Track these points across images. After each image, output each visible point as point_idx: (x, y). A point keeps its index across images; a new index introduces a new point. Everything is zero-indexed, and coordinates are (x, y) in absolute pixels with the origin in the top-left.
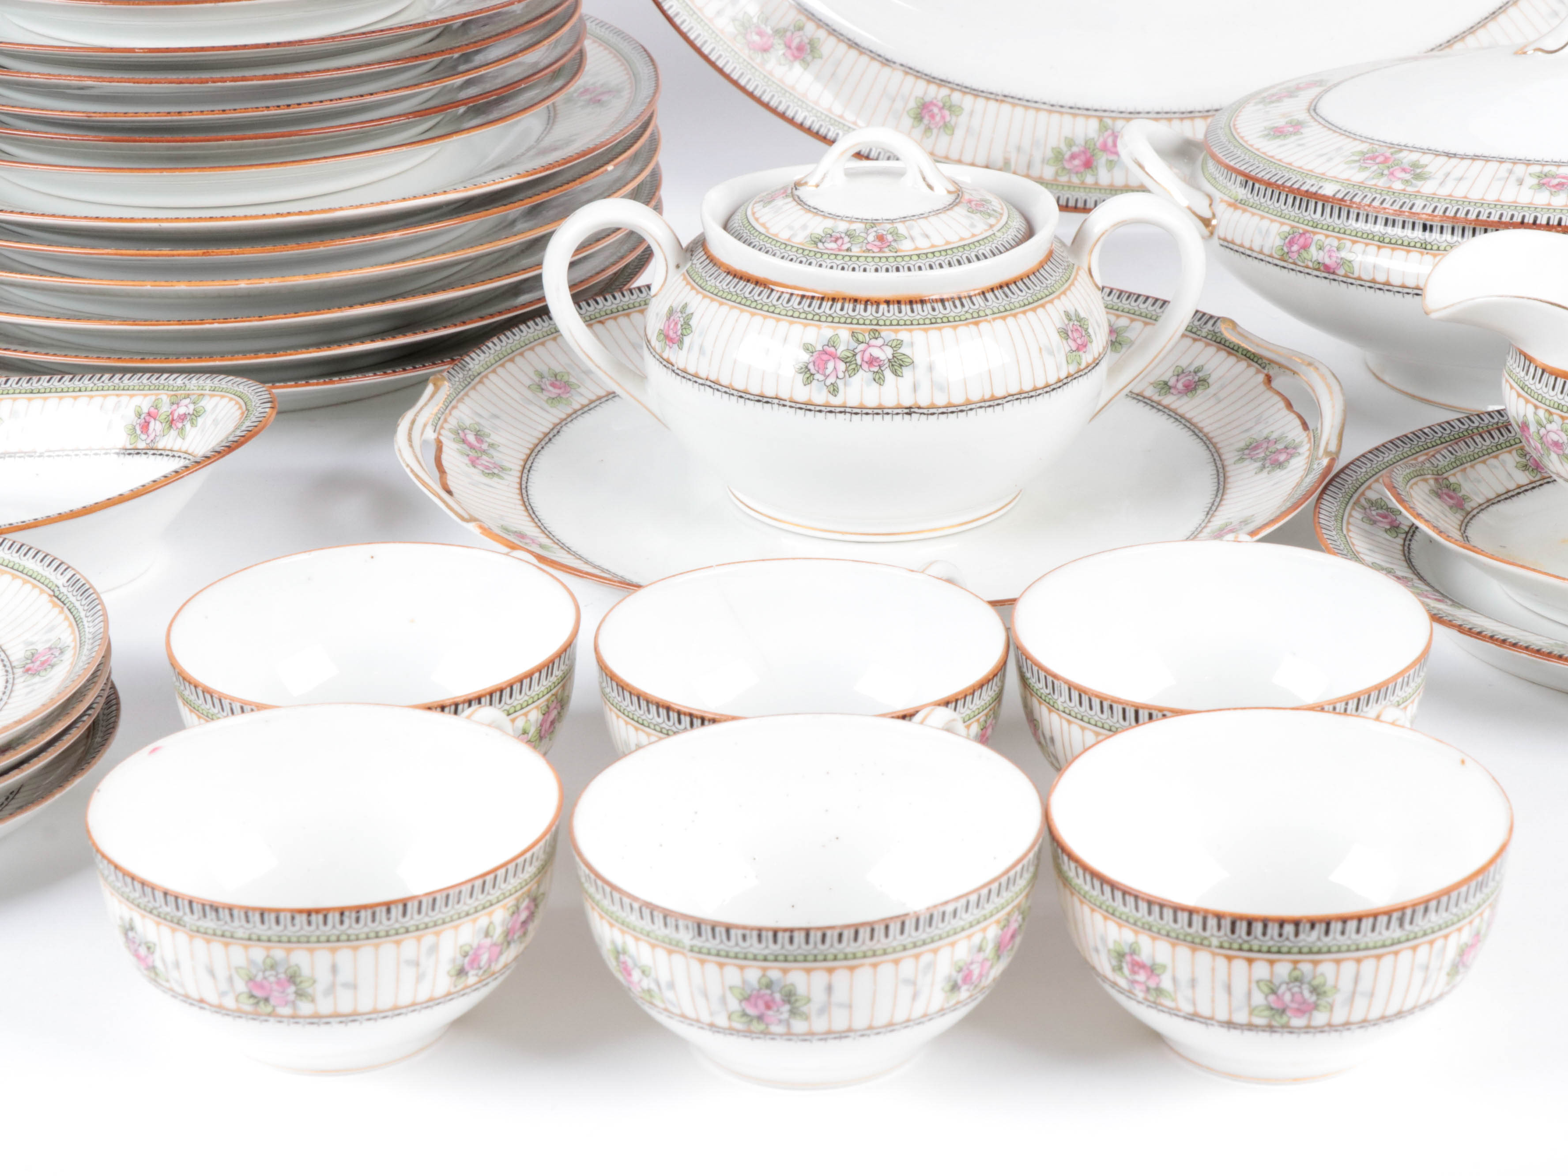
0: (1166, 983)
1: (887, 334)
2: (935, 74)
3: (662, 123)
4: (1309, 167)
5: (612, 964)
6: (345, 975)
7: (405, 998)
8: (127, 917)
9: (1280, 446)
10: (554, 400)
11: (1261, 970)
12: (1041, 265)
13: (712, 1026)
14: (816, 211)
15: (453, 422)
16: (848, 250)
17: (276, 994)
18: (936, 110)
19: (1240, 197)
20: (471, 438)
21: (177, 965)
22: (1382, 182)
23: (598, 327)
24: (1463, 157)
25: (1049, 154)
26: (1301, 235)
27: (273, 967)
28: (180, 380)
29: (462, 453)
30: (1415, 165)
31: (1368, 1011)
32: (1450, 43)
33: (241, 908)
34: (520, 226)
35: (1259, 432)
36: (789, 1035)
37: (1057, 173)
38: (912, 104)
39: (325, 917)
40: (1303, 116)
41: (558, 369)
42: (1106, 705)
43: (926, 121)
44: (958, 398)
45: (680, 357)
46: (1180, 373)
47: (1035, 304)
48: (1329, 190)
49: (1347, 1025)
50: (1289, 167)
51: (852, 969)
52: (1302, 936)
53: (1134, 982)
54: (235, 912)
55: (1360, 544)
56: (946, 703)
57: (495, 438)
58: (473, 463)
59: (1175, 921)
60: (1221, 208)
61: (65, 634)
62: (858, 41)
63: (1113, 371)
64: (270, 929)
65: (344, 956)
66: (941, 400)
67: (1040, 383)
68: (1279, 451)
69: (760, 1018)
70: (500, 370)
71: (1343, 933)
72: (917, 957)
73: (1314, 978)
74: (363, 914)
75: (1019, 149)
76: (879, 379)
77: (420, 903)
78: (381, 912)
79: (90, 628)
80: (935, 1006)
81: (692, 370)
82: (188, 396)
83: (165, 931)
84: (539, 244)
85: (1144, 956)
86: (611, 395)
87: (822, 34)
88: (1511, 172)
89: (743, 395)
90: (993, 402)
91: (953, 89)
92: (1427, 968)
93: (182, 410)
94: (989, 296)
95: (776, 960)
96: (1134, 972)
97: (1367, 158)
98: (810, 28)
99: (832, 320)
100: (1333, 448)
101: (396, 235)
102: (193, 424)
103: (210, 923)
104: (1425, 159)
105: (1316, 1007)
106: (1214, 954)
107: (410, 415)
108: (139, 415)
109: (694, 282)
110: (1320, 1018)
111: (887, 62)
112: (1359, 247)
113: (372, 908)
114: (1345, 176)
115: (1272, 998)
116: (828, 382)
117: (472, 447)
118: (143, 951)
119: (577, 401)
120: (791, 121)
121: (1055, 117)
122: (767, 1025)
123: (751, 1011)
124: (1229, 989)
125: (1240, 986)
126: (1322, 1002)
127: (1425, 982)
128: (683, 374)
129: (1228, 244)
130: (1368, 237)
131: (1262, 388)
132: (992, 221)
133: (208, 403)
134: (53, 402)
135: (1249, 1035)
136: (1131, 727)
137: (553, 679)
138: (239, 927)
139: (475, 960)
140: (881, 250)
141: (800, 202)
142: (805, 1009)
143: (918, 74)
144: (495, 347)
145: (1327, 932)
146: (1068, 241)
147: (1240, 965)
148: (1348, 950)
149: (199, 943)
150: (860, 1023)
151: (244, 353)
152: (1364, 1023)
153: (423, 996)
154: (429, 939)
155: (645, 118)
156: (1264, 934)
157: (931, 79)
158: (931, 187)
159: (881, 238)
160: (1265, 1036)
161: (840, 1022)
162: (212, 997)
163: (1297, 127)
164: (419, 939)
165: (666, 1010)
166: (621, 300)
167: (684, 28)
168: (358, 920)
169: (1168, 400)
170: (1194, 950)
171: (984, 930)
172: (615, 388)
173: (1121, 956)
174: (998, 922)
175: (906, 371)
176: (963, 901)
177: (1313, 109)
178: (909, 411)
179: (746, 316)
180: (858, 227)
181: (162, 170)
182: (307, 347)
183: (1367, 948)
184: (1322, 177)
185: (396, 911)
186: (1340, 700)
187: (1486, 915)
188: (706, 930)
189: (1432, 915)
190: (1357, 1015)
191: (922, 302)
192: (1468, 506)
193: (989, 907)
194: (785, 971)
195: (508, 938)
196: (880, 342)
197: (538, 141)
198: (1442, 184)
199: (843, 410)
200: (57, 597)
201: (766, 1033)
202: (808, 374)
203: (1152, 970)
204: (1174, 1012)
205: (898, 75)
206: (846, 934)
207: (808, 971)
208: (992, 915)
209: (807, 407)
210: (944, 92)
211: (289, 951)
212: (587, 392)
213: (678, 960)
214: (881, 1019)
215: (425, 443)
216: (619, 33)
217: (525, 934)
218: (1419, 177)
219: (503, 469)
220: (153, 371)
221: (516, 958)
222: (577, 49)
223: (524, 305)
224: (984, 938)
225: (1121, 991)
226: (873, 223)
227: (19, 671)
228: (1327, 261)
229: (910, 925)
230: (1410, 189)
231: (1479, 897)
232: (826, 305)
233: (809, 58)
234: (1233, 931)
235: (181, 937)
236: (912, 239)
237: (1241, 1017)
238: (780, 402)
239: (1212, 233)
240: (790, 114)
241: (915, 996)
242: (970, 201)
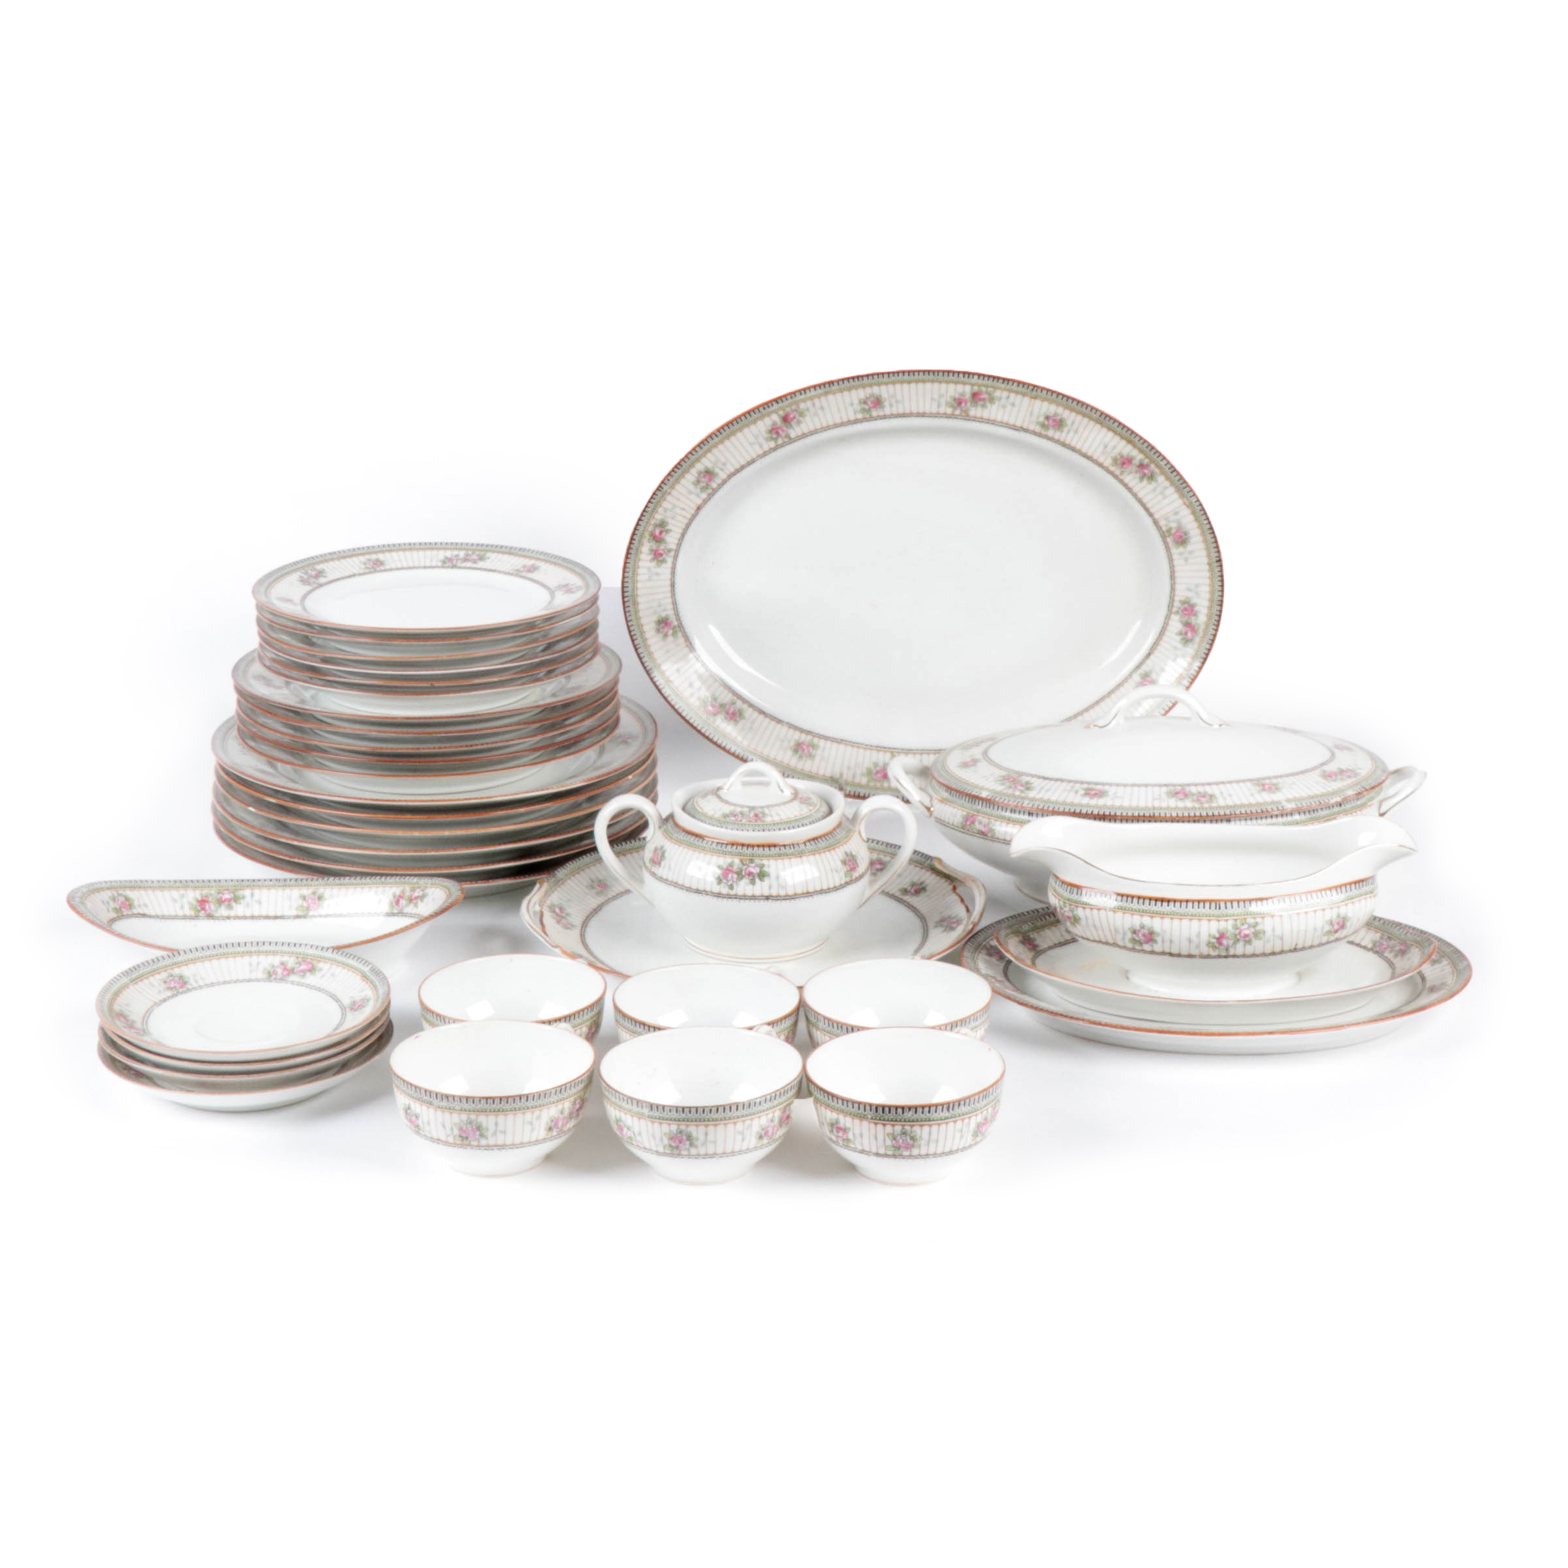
0: (850, 1136)
1: (757, 861)
2: (805, 728)
3: (659, 752)
4: (977, 783)
5: (615, 1127)
6: (501, 1127)
7: (526, 1140)
8: (407, 1103)
9: (954, 920)
10: (599, 893)
11: (889, 1129)
12: (834, 829)
13: (657, 1152)
14: (727, 802)
15: (548, 902)
16: (741, 821)
17: (471, 1135)
18: (805, 747)
19: (945, 797)
20: (557, 910)
21: (429, 1123)
22: (1010, 791)
23: (622, 857)
24: (1051, 779)
25: (865, 771)
26: (972, 816)
27: (471, 1123)
28: (415, 880)
29: (554, 918)
30: (1027, 783)
31: (936, 1148)
32: (1075, 716)
33: (458, 1096)
34: (584, 805)
35: (946, 914)
36: (689, 1156)
37: (868, 781)
38: (792, 743)
39: (494, 1101)
40: (979, 756)
41: (600, 877)
42: (839, 1026)
43: (800, 752)
44: (791, 893)
45: (659, 871)
46: (913, 885)
47: (830, 848)
48: (984, 794)
49: (927, 1155)
50: (967, 783)
51: (715, 1125)
52: (905, 1114)
53: (837, 1137)
54: (456, 1098)
55: (982, 965)
56: (769, 1024)
57: (569, 910)
58: (558, 922)
59: (853, 1107)
60: (935, 802)
61: (369, 993)
62: (765, 710)
63: (871, 883)
64: (471, 1106)
65: (501, 1118)
66: (782, 893)
67: (832, 886)
68: (954, 923)
69: (677, 1147)
70: (572, 878)
71: (923, 1113)
72: (744, 1121)
73: (912, 1132)
74: (510, 1099)
75: (849, 768)
76: (753, 882)
77: (534, 1096)
78: (518, 1099)
79: (381, 991)
80: (752, 1145)
81: (664, 877)
82: (419, 888)
83: (424, 1108)
84: (592, 816)
85: (841, 1125)
86: (628, 891)
87: (745, 706)
88: (1073, 787)
89: (689, 889)
90: (808, 894)
91: (814, 736)
92: (962, 1131)
93: (416, 894)
94: (808, 844)
95: (684, 1121)
96: (838, 1132)
97: (1003, 779)
98: (739, 703)
99: (731, 854)
100: (976, 920)
101: (522, 810)
102: (422, 901)
103: (444, 1103)
104: (1033, 780)
105: (913, 1146)
106: (870, 1122)
107: (528, 898)
108: (394, 897)
109: (669, 836)
110: (915, 1152)
111: (779, 721)
112: (998, 823)
113: (514, 1097)
114: (992, 788)
115: (894, 1142)
116: (729, 884)
117: (557, 914)
118: (414, 1118)
119: (611, 894)
120: (728, 752)
121: (868, 752)
122: (680, 1151)
123: (673, 1144)
124: (876, 1138)
125: (881, 1137)
126: (916, 1144)
127: (962, 1137)
128: (661, 879)
129: (940, 821)
130: (1003, 818)
131: (951, 892)
132: (811, 808)
133: (430, 891)
134: (351, 890)
135: (886, 1160)
136: (844, 1034)
137: (593, 1013)
138: (457, 1105)
139: (556, 1125)
140: (756, 821)
141: (719, 797)
142: (696, 1143)
143: (796, 728)
144: (570, 866)
145: (916, 1112)
146: (850, 817)
147: (880, 1127)
148: (926, 1121)
149: (439, 1113)
150: (719, 1151)
151: (446, 868)
152: (935, 1155)
153: (533, 1139)
154: (537, 1113)
155: (650, 751)
156: (890, 1112)
157: (802, 731)
158: (782, 791)
159: (756, 815)
160: (892, 1160)
161: (711, 1151)
162: (443, 1138)
163: (975, 762)
164: (533, 1113)
165: (638, 1146)
166: (634, 844)
167: (673, 703)
168: (507, 1102)
169: (907, 898)
170: (861, 1121)
171: (774, 1112)
172: (629, 887)
173: (832, 1125)
174: (780, 1109)
175: (766, 880)
176: (764, 1098)
177: (985, 753)
178: (767, 898)
179: (691, 852)
180: (746, 810)
181: (408, 776)
182: (477, 865)
183: (934, 1120)
184: (982, 788)
185: (524, 1099)
186: (943, 1025)
187: (990, 1110)
188: (655, 1108)
189: (962, 1107)
190: (931, 1151)
191: (775, 846)
192: (1038, 949)
193: (776, 1102)
194: (687, 1126)
195: (571, 1116)
196: (753, 865)
197: (595, 762)
198: (1038, 793)
199: (736, 897)
200: (365, 977)
201: (679, 1155)
202: (719, 881)
203: (845, 1130)
204: (855, 1150)
205: (785, 729)
206: (713, 1109)
207: (697, 1126)
208: (777, 1106)
209: (719, 895)
210: (809, 737)
211: (477, 1116)
212: (617, 889)
213: (643, 1122)
214: (729, 1150)
215: (535, 912)
216: (639, 706)
217: (578, 1115)
218: (1028, 789)
219: (572, 926)
220: (402, 875)
221: (574, 1126)
222: (615, 717)
223: (586, 846)
224: (774, 1116)
225: (834, 1142)
226: (752, 808)
227: (348, 1010)
228: (983, 830)
229: (740, 1107)
230: (1023, 795)
231: (985, 1102)
232: (729, 847)
233: (738, 719)
234: (877, 1112)
235: (432, 1110)
236: (772, 816)
237: (882, 1151)
238: (705, 893)
239: (931, 815)
240: (728, 747)
241: (743, 1139)
242: (801, 798)
